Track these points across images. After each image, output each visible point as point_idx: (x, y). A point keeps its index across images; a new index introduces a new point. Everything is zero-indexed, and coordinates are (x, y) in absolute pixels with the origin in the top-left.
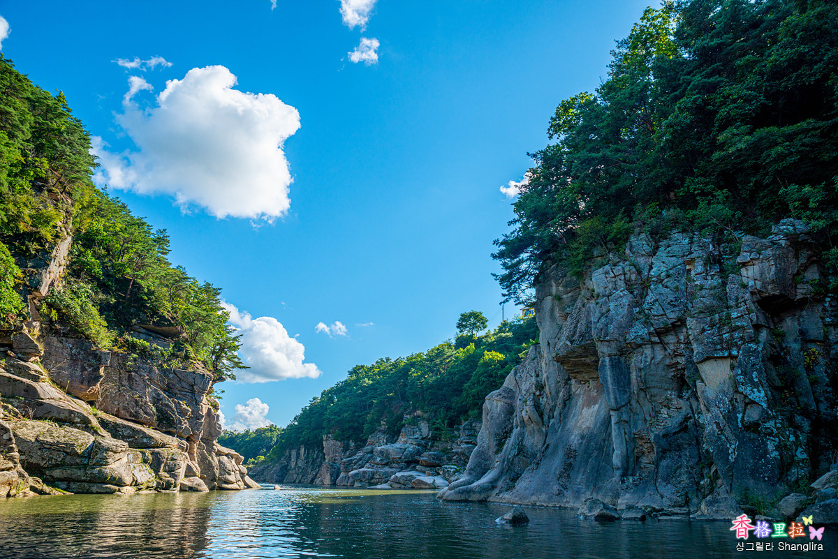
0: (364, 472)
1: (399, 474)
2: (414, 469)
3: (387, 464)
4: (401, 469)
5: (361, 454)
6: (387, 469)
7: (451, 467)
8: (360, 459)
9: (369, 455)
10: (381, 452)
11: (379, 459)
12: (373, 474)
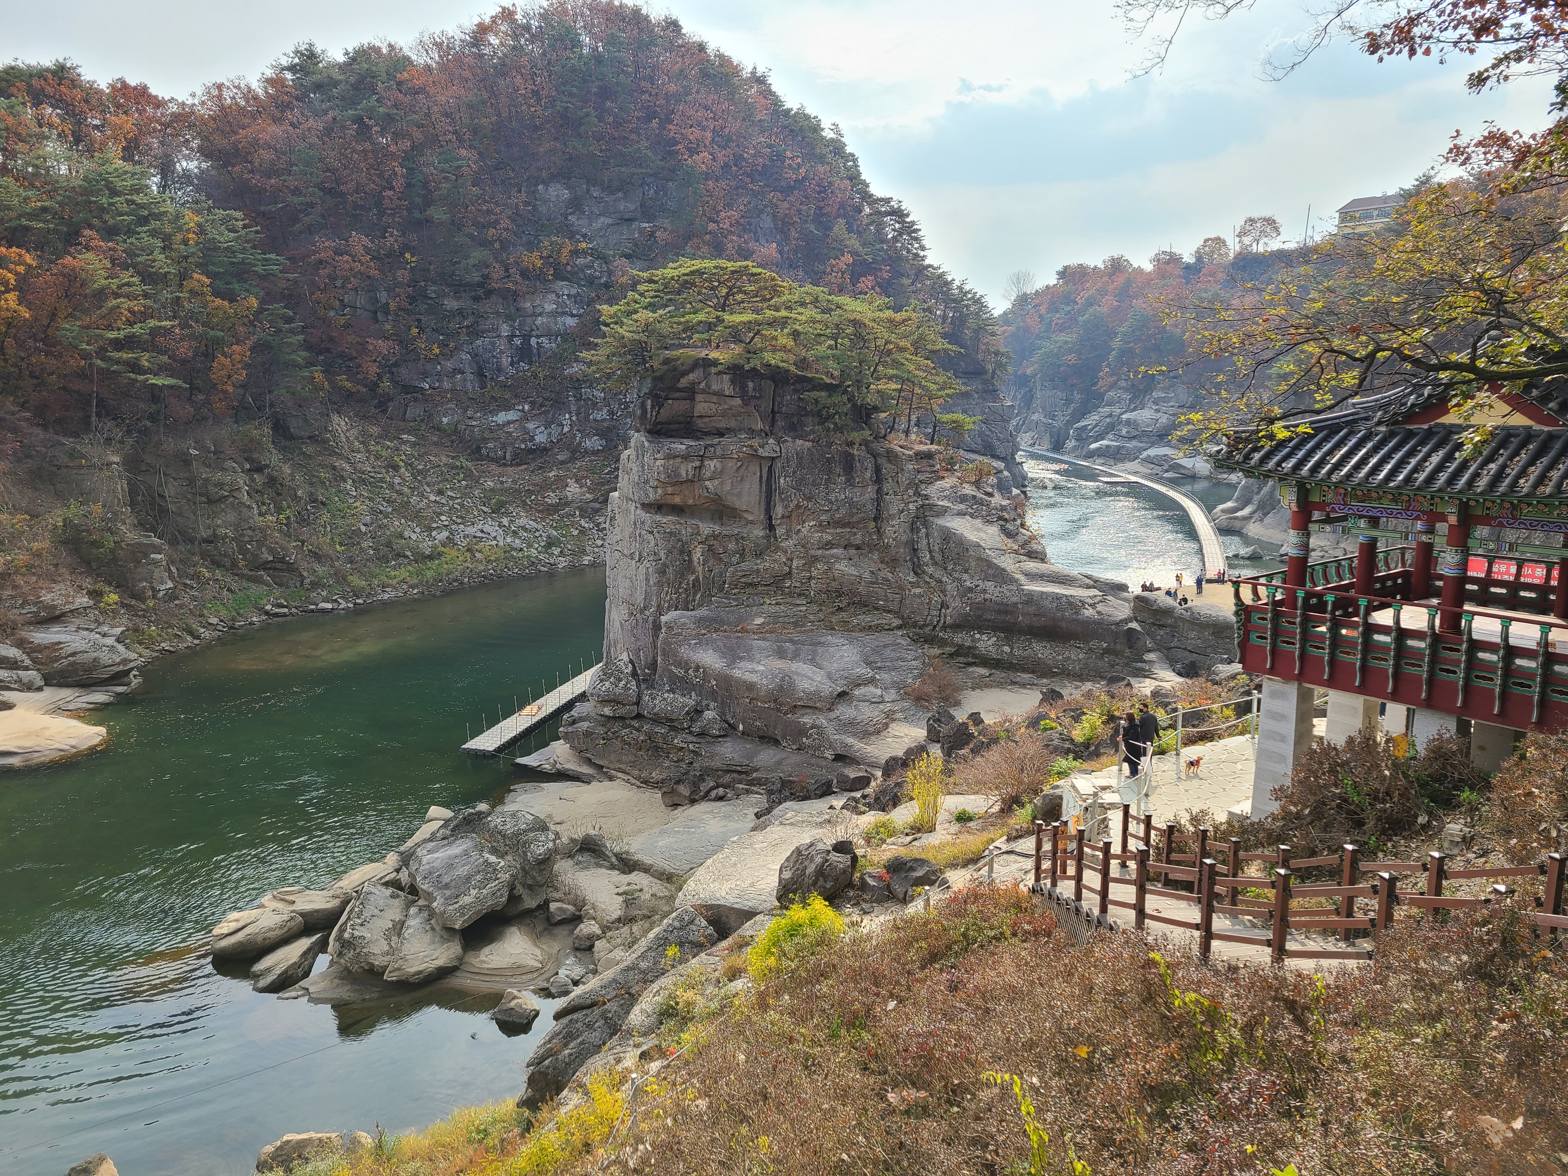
0: (1108, 446)
1: (1153, 452)
2: (1168, 444)
3: (1134, 437)
4: (1153, 444)
5: (1096, 417)
6: (1134, 443)
8: (1096, 425)
9: (1108, 420)
10: (1128, 422)
11: (1124, 432)
12: (1119, 448)
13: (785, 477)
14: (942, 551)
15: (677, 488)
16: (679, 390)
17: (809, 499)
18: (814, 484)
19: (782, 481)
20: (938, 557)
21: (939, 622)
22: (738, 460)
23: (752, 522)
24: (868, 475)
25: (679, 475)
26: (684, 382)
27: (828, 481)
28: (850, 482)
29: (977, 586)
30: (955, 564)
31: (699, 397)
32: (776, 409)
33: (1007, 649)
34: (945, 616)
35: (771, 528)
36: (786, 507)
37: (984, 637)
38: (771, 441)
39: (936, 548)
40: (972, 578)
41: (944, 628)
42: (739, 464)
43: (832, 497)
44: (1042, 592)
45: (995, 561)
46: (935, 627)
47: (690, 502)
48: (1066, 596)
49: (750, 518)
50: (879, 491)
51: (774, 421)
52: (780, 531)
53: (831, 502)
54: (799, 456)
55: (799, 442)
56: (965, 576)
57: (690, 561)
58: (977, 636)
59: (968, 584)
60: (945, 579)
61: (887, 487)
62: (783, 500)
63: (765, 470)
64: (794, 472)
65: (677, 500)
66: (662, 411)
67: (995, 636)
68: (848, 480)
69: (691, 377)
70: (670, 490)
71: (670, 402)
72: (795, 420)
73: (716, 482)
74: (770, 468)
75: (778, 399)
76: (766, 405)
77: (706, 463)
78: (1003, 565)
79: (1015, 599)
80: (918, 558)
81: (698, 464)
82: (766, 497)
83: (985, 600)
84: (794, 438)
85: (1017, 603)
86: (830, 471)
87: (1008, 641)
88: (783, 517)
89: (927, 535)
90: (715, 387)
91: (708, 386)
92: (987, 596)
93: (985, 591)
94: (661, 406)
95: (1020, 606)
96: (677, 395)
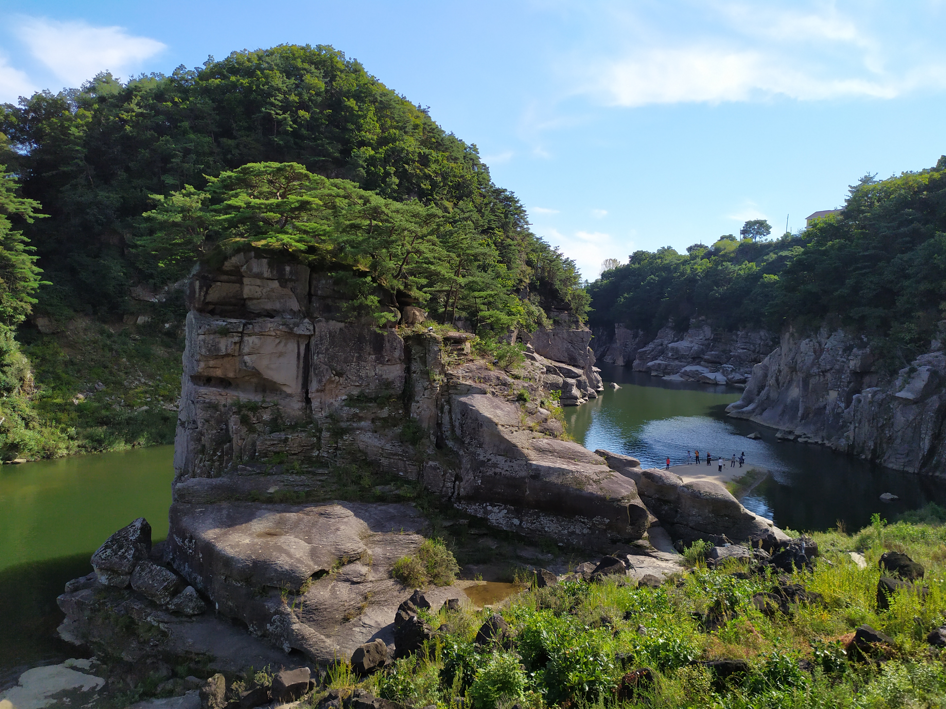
1: (688, 368)
2: (699, 364)
3: (677, 358)
4: (688, 364)
5: (653, 346)
6: (676, 363)
7: (729, 367)
8: (653, 351)
9: (660, 347)
11: (670, 354)
12: (667, 365)
13: (318, 353)
14: (461, 425)
15: (218, 362)
16: (226, 273)
17: (340, 374)
18: (346, 361)
19: (315, 358)
20: (458, 432)
21: (453, 493)
22: (276, 336)
23: (290, 396)
24: (397, 354)
25: (218, 350)
26: (228, 265)
27: (359, 358)
28: (380, 360)
29: (489, 460)
30: (471, 438)
31: (246, 281)
32: (312, 292)
33: (516, 522)
34: (459, 487)
35: (308, 401)
36: (320, 381)
37: (496, 509)
38: (307, 320)
39: (457, 424)
40: (485, 452)
41: (459, 499)
42: (277, 341)
43: (363, 373)
44: (549, 467)
45: (506, 437)
46: (450, 498)
47: (231, 375)
48: (572, 472)
49: (288, 391)
50: (408, 370)
51: (310, 302)
52: (315, 404)
53: (361, 378)
54: (332, 335)
55: (332, 323)
56: (479, 451)
57: (227, 430)
58: (489, 508)
59: (481, 458)
60: (461, 452)
61: (416, 366)
62: (316, 375)
63: (303, 348)
64: (327, 350)
65: (219, 373)
66: (211, 291)
67: (505, 508)
68: (377, 359)
69: (235, 260)
70: (212, 363)
71: (219, 284)
72: (330, 302)
73: (254, 357)
74: (308, 346)
75: (314, 282)
76: (303, 288)
77: (246, 338)
78: (514, 441)
79: (523, 474)
80: (441, 432)
81: (237, 339)
82: (304, 373)
83: (495, 474)
84: (327, 320)
85: (524, 478)
86: (360, 349)
87: (518, 513)
88: (318, 391)
89: (450, 412)
90: (255, 270)
91: (250, 269)
92: (498, 470)
93: (495, 465)
94: (209, 287)
95: (527, 480)
96: (225, 277)
